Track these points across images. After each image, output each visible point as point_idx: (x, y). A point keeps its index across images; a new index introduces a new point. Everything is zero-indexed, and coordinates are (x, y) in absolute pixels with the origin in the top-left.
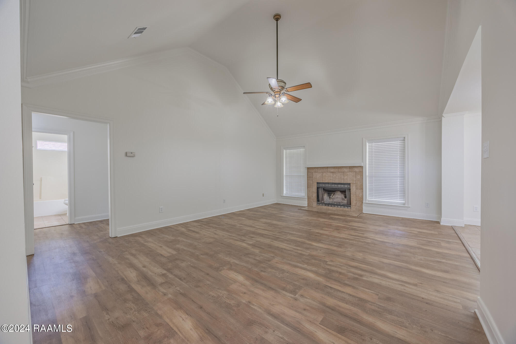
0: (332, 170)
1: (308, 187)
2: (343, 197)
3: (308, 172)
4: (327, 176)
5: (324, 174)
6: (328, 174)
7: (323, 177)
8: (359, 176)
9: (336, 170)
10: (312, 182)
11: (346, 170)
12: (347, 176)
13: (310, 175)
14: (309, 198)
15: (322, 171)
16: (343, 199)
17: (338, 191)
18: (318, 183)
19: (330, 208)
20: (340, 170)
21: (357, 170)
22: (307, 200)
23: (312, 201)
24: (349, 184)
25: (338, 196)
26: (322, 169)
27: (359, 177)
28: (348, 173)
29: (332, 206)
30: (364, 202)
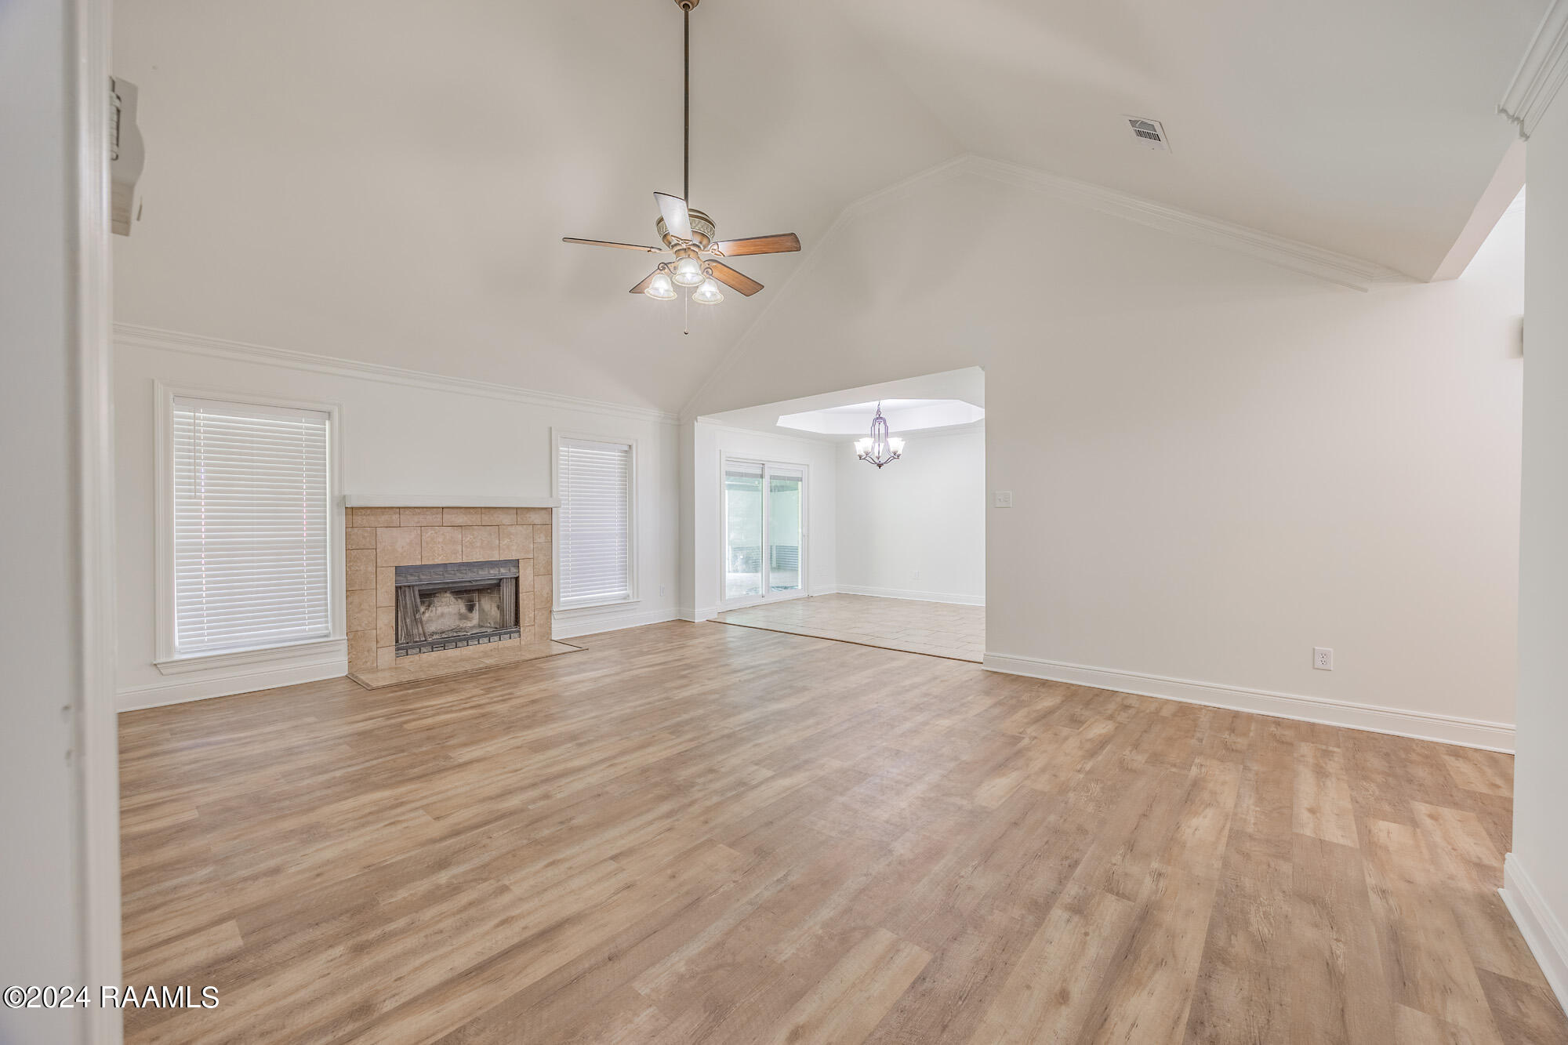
0: (461, 519)
1: (349, 593)
2: (463, 610)
3: (350, 526)
4: (441, 540)
5: (429, 534)
6: (443, 534)
7: (424, 544)
8: (542, 535)
9: (475, 519)
10: (371, 569)
11: (506, 519)
12: (510, 538)
13: (364, 537)
14: (355, 637)
15: (418, 522)
16: (462, 617)
17: (445, 590)
18: (399, 571)
19: (451, 653)
20: (486, 519)
21: (536, 518)
22: (344, 647)
23: (374, 648)
24: (516, 563)
25: (446, 610)
26: (419, 514)
27: (541, 539)
28: (512, 530)
29: (459, 644)
30: (555, 609)
